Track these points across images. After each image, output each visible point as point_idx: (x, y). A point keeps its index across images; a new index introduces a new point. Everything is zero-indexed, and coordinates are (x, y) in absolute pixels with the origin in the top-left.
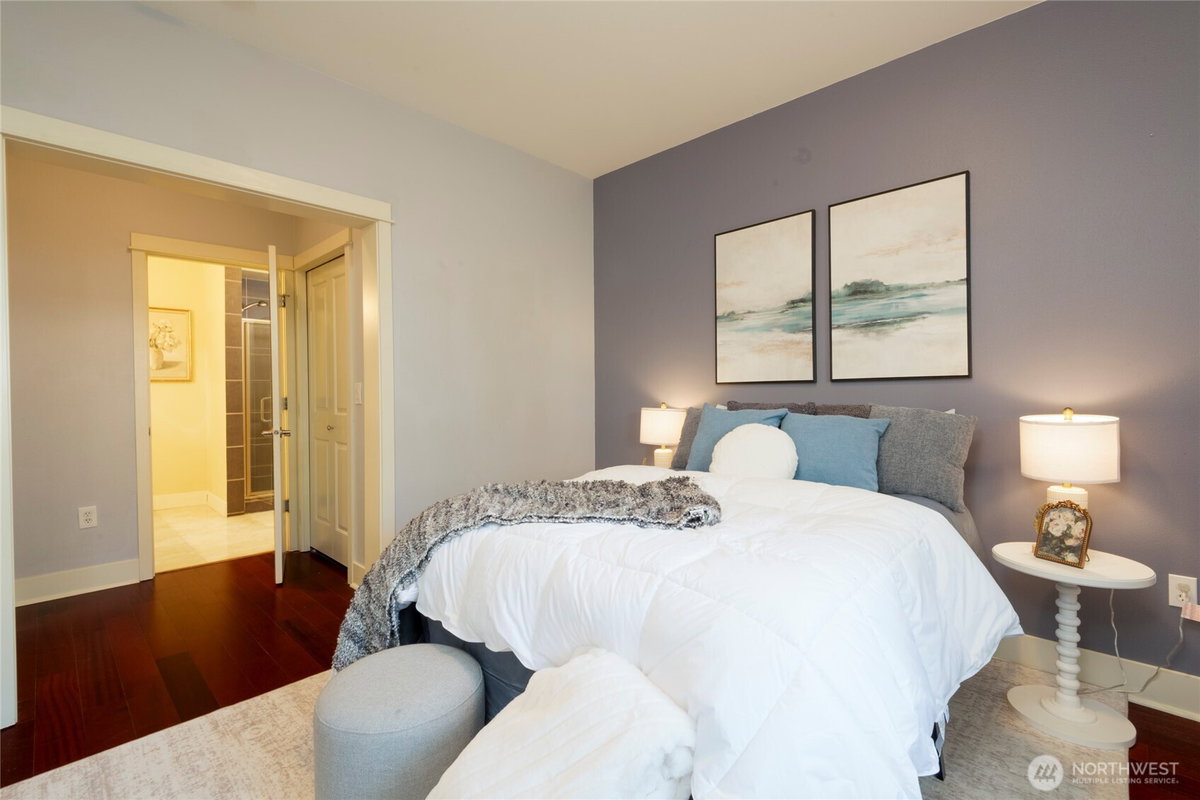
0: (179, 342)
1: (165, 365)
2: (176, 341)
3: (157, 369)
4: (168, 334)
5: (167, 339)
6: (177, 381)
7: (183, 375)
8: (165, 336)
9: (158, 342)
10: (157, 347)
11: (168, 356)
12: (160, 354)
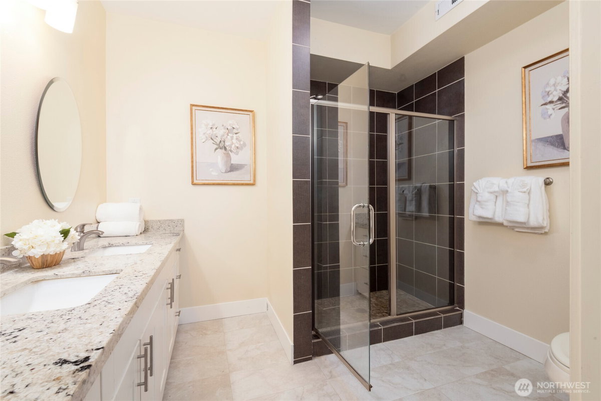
0: (245, 145)
1: (233, 168)
2: (242, 143)
3: (226, 172)
4: (235, 136)
5: (234, 141)
6: (242, 184)
7: (247, 178)
8: (232, 138)
9: (227, 144)
10: (225, 149)
11: (235, 159)
12: (228, 156)
